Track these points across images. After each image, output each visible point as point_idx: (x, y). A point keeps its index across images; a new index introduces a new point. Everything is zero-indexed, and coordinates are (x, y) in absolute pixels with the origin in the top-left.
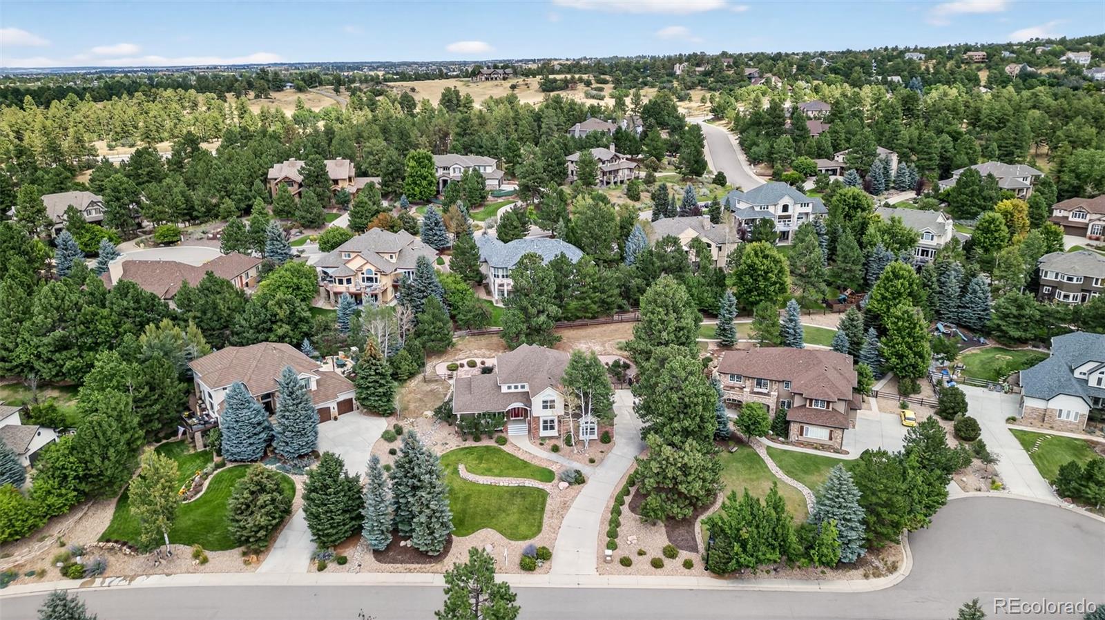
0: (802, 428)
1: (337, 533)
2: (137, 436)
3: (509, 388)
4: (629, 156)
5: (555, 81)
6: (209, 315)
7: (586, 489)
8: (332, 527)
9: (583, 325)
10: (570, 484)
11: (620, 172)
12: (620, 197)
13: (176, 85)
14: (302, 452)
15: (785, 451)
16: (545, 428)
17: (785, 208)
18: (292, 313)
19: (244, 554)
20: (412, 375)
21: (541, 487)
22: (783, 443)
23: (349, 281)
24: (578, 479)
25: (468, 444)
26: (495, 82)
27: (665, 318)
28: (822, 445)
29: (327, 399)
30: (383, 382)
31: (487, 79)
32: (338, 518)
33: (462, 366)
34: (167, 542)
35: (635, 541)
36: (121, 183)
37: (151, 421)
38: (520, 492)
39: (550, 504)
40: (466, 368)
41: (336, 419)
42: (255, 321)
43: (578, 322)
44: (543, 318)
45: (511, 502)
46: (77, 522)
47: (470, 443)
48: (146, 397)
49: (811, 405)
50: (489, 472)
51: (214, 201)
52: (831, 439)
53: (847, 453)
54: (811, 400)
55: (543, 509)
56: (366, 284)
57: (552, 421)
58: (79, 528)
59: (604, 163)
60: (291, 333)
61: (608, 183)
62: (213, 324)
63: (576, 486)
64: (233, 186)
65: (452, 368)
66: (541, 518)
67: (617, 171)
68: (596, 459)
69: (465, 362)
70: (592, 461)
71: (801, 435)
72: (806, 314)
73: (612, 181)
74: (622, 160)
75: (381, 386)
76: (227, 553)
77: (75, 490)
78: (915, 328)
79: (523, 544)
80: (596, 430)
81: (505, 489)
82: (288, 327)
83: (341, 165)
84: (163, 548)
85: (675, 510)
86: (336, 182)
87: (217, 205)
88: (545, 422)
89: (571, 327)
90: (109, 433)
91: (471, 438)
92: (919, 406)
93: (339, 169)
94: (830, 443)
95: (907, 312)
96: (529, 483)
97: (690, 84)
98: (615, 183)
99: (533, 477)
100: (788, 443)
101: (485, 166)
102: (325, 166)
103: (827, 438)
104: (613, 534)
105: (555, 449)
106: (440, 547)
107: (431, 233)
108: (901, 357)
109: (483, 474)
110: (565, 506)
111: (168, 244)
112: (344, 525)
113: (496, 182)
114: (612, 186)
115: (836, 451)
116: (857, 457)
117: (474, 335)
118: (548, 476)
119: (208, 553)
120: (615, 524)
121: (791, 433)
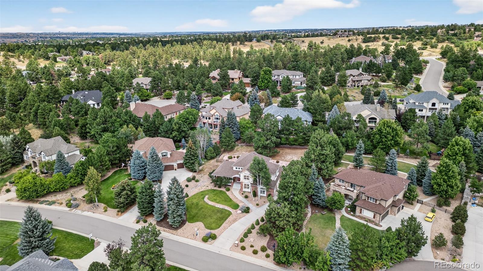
0: (361, 210)
1: (145, 211)
2: (106, 164)
3: (236, 168)
4: (374, 74)
5: (371, 37)
6: (152, 125)
7: (248, 216)
8: (144, 208)
9: (295, 148)
10: (242, 212)
11: (363, 81)
12: (357, 93)
13: (210, 39)
14: (154, 179)
15: (350, 219)
16: (245, 187)
17: (434, 104)
18: (179, 128)
19: (118, 211)
20: (212, 158)
21: (230, 211)
22: (352, 215)
23: (209, 118)
24: (247, 210)
25: (215, 188)
26: (343, 38)
27: (315, 148)
28: (370, 220)
29: (173, 161)
30: (193, 158)
31: (340, 37)
32: (146, 205)
33: (234, 157)
34: (97, 201)
35: (252, 241)
36: (157, 75)
37: (116, 160)
38: (221, 211)
39: (230, 218)
40: (236, 158)
41: (176, 170)
42: (166, 129)
43: (294, 146)
44: (268, 142)
45: (216, 214)
46: (80, 190)
47: (217, 188)
48: (115, 151)
49: (368, 200)
50: (215, 200)
51: (187, 84)
52: (374, 218)
53: (381, 226)
54: (368, 197)
55: (226, 220)
56: (216, 120)
57: (248, 185)
58: (80, 191)
59: (354, 76)
60: (177, 136)
61: (355, 86)
62: (153, 129)
63: (244, 214)
64: (194, 78)
65: (230, 158)
66: (223, 223)
67: (361, 81)
68: (259, 204)
69: (236, 156)
70: (258, 205)
71: (361, 213)
72: (414, 158)
73: (356, 85)
74: (365, 76)
75: (192, 160)
76: (114, 210)
77: (81, 178)
78: (449, 172)
79: (208, 231)
80: (265, 192)
81: (217, 208)
82: (177, 133)
83: (237, 72)
84: (95, 203)
85: (274, 232)
86: (233, 79)
87: (187, 86)
88: (245, 185)
89: (290, 148)
90: (93, 161)
91: (217, 186)
92: (444, 213)
93: (234, 74)
94: (374, 220)
95: (446, 163)
96: (227, 208)
97: (441, 40)
98: (358, 86)
99: (230, 206)
100: (354, 216)
101: (296, 76)
102: (228, 72)
103: (372, 217)
104: (246, 235)
105: (246, 197)
106: (178, 225)
107: (252, 102)
108: (439, 185)
109: (212, 201)
110: (235, 220)
111: (167, 99)
112: (149, 208)
113: (300, 83)
114: (356, 87)
115: (376, 224)
116: (385, 229)
117: (247, 146)
118: (236, 206)
119: (109, 209)
120: (249, 232)
121: (357, 211)
